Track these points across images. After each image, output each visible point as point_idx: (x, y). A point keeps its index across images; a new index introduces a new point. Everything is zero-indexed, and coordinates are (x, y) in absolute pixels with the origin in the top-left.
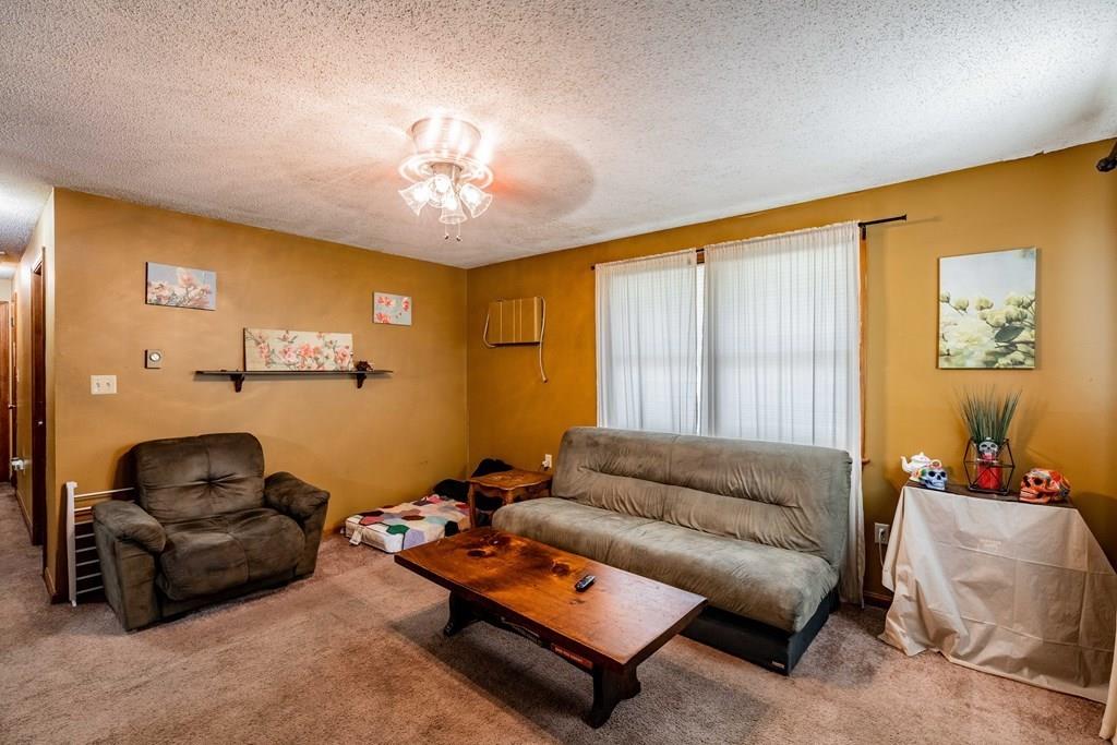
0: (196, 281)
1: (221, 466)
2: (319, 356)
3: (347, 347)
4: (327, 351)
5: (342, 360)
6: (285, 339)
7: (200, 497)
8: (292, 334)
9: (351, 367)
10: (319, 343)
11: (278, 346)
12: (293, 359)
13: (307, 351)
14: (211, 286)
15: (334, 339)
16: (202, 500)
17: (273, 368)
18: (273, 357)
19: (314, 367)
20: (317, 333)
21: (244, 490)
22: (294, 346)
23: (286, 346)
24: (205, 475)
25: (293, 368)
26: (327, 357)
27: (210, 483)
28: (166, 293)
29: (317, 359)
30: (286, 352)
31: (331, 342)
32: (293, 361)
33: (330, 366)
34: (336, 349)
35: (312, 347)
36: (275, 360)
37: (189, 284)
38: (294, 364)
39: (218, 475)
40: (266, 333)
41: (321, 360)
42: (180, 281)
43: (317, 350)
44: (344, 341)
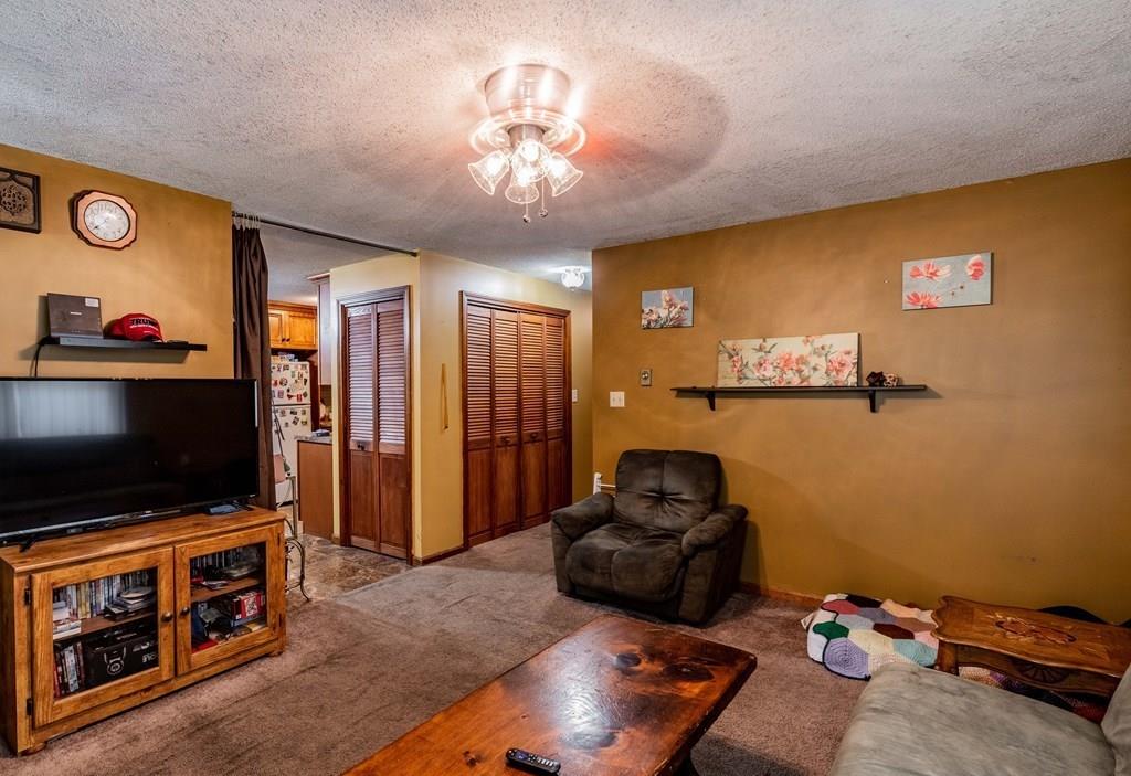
0: (676, 301)
1: (673, 482)
2: (803, 367)
3: (848, 353)
4: (814, 360)
5: (838, 371)
6: (761, 349)
7: (648, 508)
8: (770, 342)
9: (852, 381)
10: (806, 350)
11: (751, 357)
12: (769, 372)
13: (787, 361)
14: (688, 303)
15: (828, 343)
16: (649, 511)
17: (745, 384)
18: (745, 370)
19: (796, 382)
20: (803, 338)
21: (684, 512)
22: (771, 357)
23: (762, 357)
24: (658, 488)
25: (768, 384)
26: (815, 369)
27: (660, 497)
28: (654, 317)
29: (800, 371)
30: (761, 365)
31: (823, 348)
32: (770, 376)
33: (818, 380)
34: (829, 357)
35: (795, 356)
36: (749, 374)
37: (671, 304)
38: (770, 379)
39: (669, 491)
40: (740, 343)
41: (806, 372)
42: (664, 304)
43: (802, 360)
44: (843, 344)
